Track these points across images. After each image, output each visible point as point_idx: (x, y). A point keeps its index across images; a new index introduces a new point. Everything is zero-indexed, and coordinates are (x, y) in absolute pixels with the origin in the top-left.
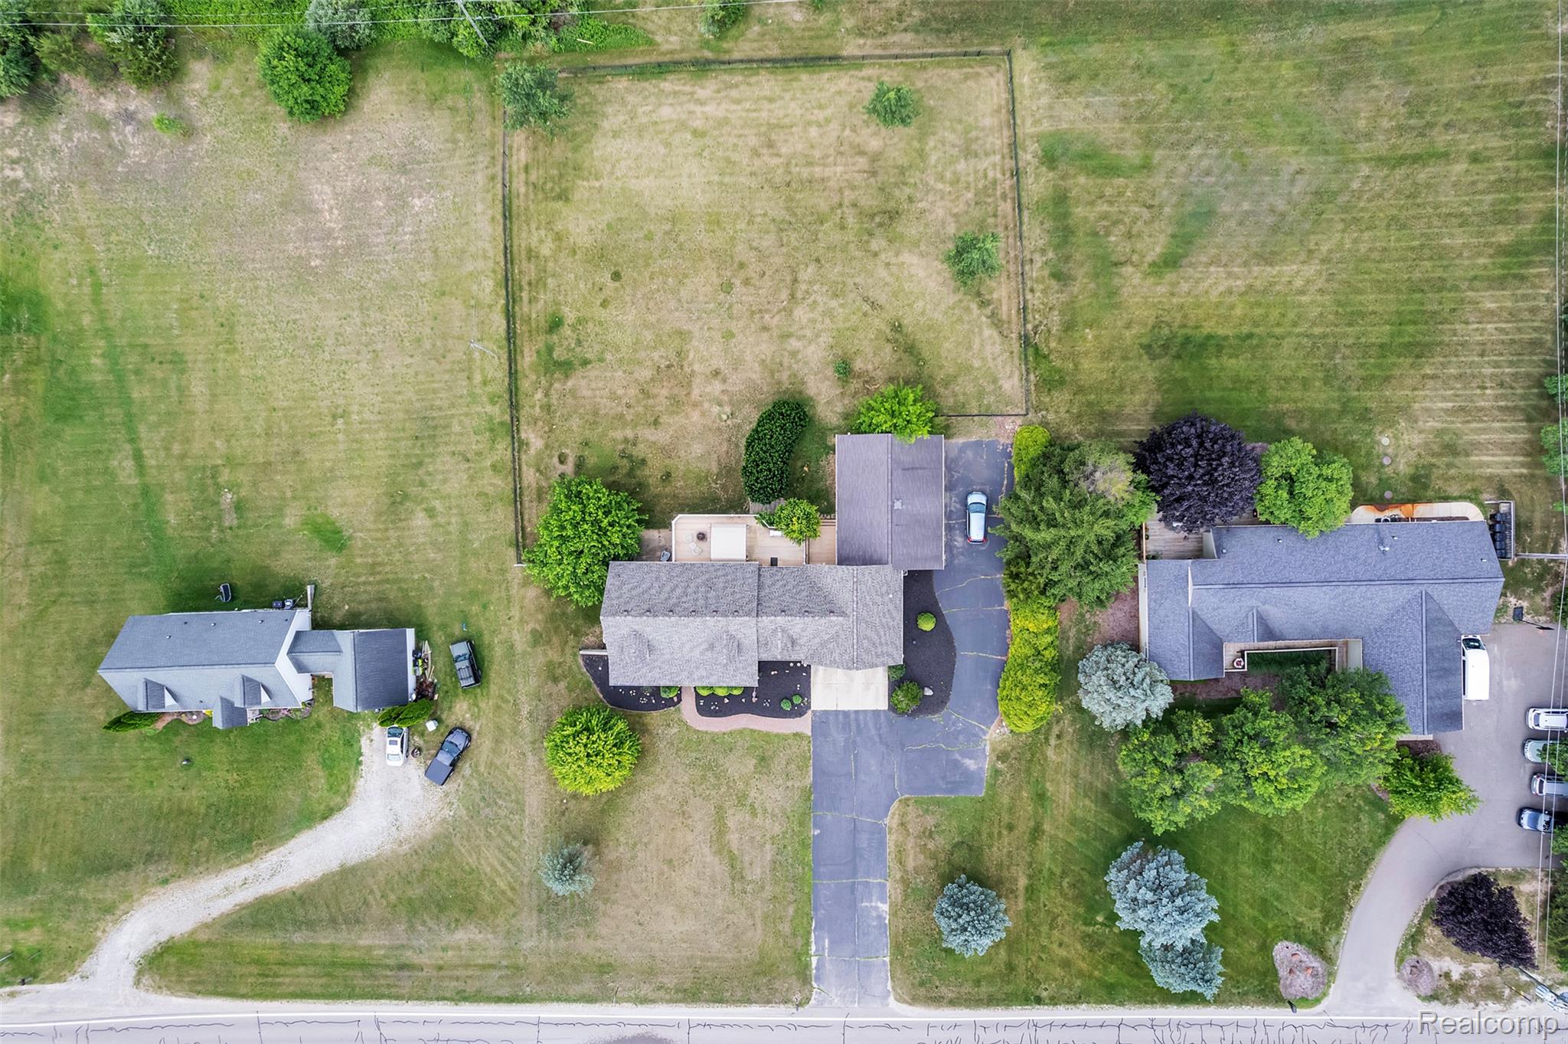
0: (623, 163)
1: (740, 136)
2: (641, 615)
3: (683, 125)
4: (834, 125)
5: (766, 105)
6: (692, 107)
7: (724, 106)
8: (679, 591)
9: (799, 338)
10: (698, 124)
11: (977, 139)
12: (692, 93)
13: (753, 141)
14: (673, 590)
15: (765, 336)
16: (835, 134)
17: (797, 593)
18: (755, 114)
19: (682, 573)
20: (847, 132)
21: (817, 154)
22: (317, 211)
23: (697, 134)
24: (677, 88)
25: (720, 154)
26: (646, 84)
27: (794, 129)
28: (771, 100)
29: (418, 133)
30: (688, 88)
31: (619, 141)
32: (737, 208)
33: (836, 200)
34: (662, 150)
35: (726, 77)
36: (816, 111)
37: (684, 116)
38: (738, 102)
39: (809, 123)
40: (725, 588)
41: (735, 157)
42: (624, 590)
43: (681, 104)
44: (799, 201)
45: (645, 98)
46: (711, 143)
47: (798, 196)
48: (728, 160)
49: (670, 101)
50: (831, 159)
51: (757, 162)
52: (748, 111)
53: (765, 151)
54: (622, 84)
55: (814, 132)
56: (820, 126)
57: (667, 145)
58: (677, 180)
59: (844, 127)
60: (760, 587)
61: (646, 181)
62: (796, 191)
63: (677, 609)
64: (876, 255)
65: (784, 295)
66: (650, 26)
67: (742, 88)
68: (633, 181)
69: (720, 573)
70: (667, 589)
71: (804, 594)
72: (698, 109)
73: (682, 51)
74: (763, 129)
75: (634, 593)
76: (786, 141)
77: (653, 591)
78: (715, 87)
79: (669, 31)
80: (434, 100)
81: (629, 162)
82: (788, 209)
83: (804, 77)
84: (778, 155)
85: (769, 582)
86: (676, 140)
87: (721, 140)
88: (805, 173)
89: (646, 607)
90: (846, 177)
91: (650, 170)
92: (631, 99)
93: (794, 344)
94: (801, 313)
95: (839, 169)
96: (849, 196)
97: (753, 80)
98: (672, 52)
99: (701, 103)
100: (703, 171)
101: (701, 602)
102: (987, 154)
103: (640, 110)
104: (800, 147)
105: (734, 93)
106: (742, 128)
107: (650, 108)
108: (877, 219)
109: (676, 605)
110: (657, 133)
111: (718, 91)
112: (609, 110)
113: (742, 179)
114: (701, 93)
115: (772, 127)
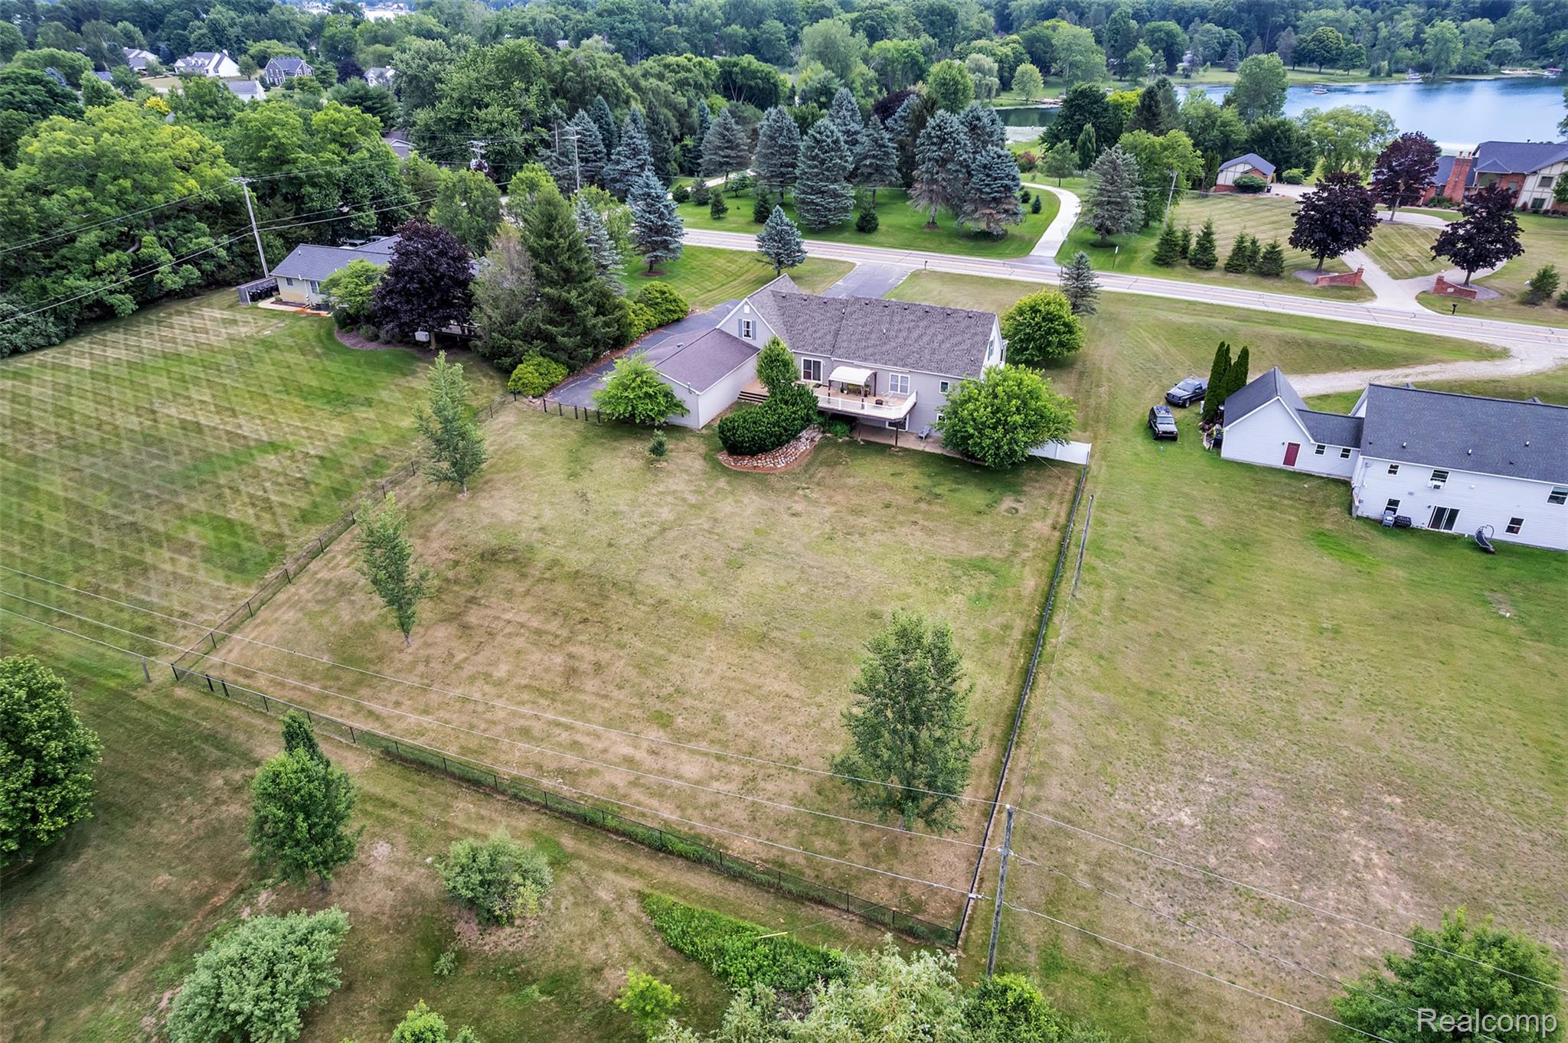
0: (800, 719)
1: (606, 697)
2: (956, 311)
3: (681, 738)
4: (468, 670)
5: (537, 727)
6: (649, 761)
7: (600, 746)
8: (915, 335)
9: (684, 500)
10: (654, 734)
11: (318, 602)
12: (634, 784)
13: (591, 684)
14: (921, 336)
15: (718, 516)
16: (479, 658)
17: (806, 321)
18: (563, 719)
19: (908, 356)
20: (461, 656)
21: (519, 642)
22: (1401, 872)
23: (663, 720)
24: (654, 802)
25: (649, 683)
26: (701, 827)
27: (524, 682)
28: (525, 732)
29: (1173, 926)
30: (637, 794)
31: (792, 752)
32: (668, 621)
33: (539, 588)
34: (730, 716)
35: (566, 790)
36: (477, 696)
37: (670, 751)
38: (575, 746)
39: (499, 683)
40: (871, 332)
41: (632, 673)
42: (968, 342)
43: (662, 772)
44: (585, 601)
45: (715, 805)
46: (651, 701)
47: (581, 605)
48: (644, 671)
49: (676, 783)
50: (507, 630)
51: (604, 657)
52: (568, 728)
53: (584, 666)
54: (744, 846)
55: (501, 671)
56: (488, 676)
57: (718, 721)
58: (730, 674)
59: (458, 667)
60: (837, 333)
61: (777, 687)
62: (580, 611)
63: (920, 313)
64: (542, 529)
65: (671, 535)
66: (636, 938)
67: (554, 765)
68: (796, 695)
69: (870, 351)
70: (926, 339)
71: (800, 320)
72: (641, 755)
73: (606, 865)
74: (567, 696)
75: (959, 338)
76: (547, 670)
77: (940, 337)
78: (595, 781)
79: (606, 916)
80: (1133, 973)
81: (791, 719)
82: (607, 597)
83: (451, 752)
84: (571, 656)
85: (829, 337)
86: (700, 722)
87: (636, 701)
88: (553, 626)
89: (951, 320)
90: (507, 605)
91: (764, 698)
92: (740, 815)
93: (693, 499)
94: (666, 514)
95: (508, 616)
96: (520, 588)
97: (527, 773)
98: (624, 870)
99: (629, 761)
100: (686, 670)
101: (896, 319)
102: (328, 583)
103: (733, 787)
104: (536, 656)
105: (571, 760)
106: (593, 707)
107: (716, 785)
108: (510, 557)
109: (921, 319)
110: (724, 744)
111: (592, 772)
112: (786, 807)
113: (639, 644)
114: (619, 778)
115: (552, 696)
